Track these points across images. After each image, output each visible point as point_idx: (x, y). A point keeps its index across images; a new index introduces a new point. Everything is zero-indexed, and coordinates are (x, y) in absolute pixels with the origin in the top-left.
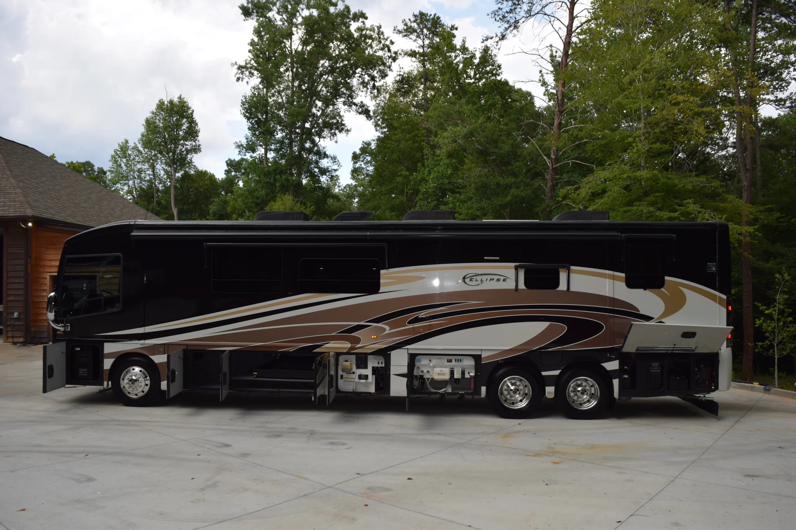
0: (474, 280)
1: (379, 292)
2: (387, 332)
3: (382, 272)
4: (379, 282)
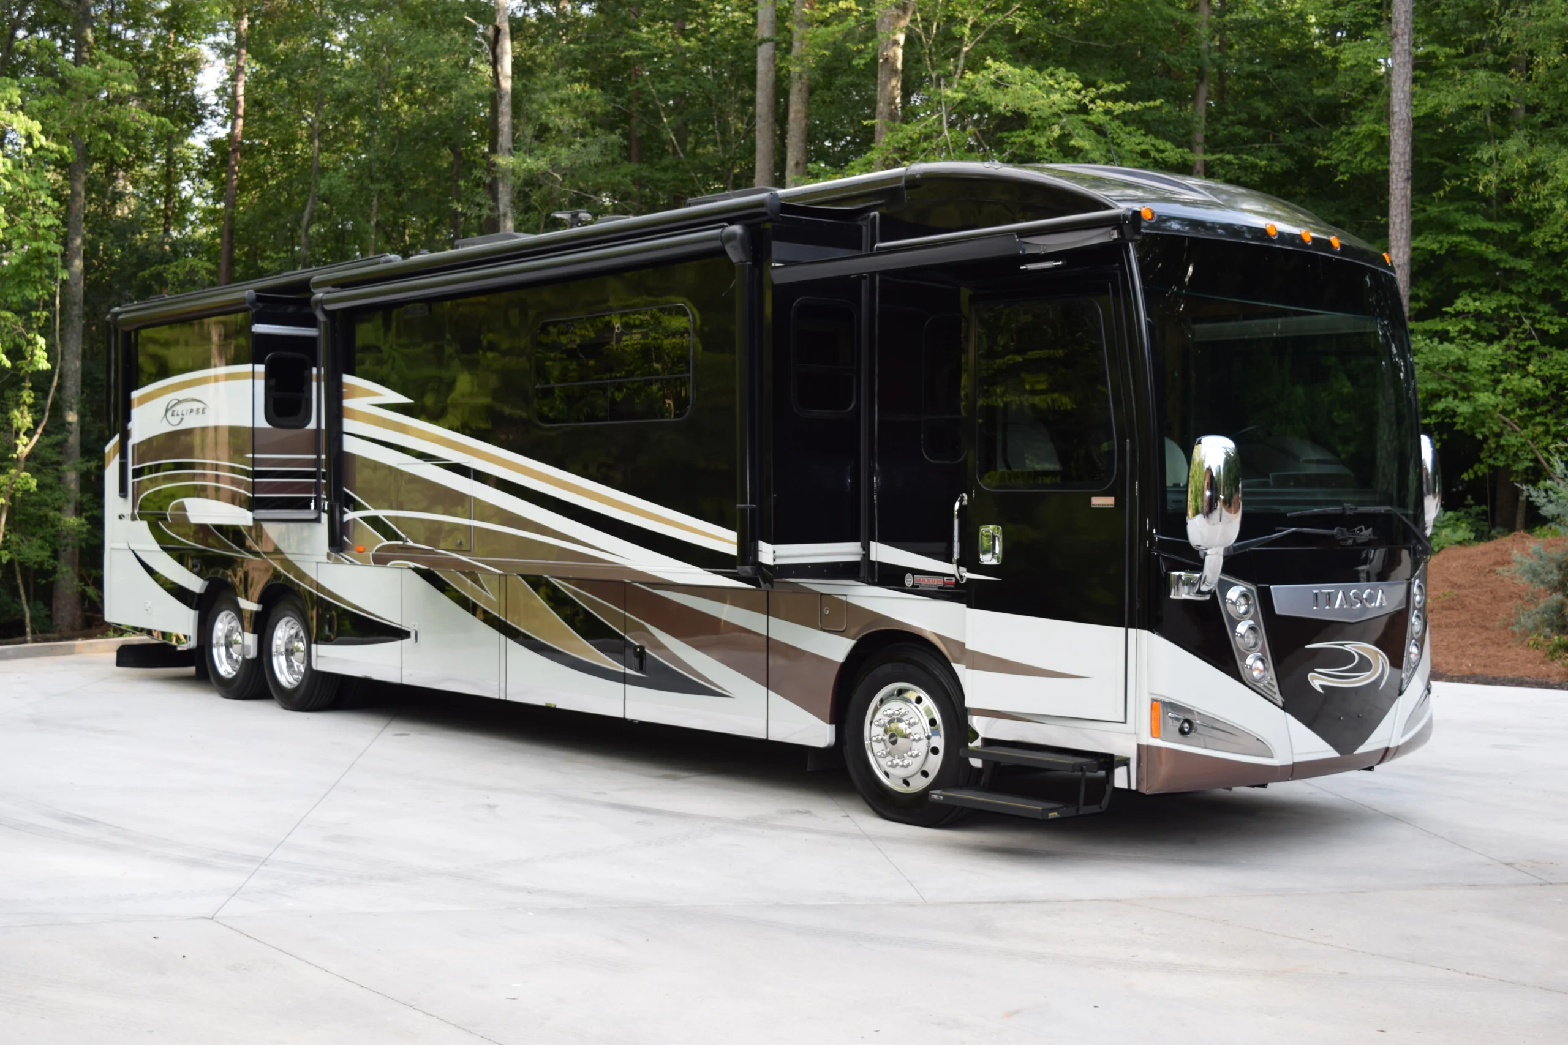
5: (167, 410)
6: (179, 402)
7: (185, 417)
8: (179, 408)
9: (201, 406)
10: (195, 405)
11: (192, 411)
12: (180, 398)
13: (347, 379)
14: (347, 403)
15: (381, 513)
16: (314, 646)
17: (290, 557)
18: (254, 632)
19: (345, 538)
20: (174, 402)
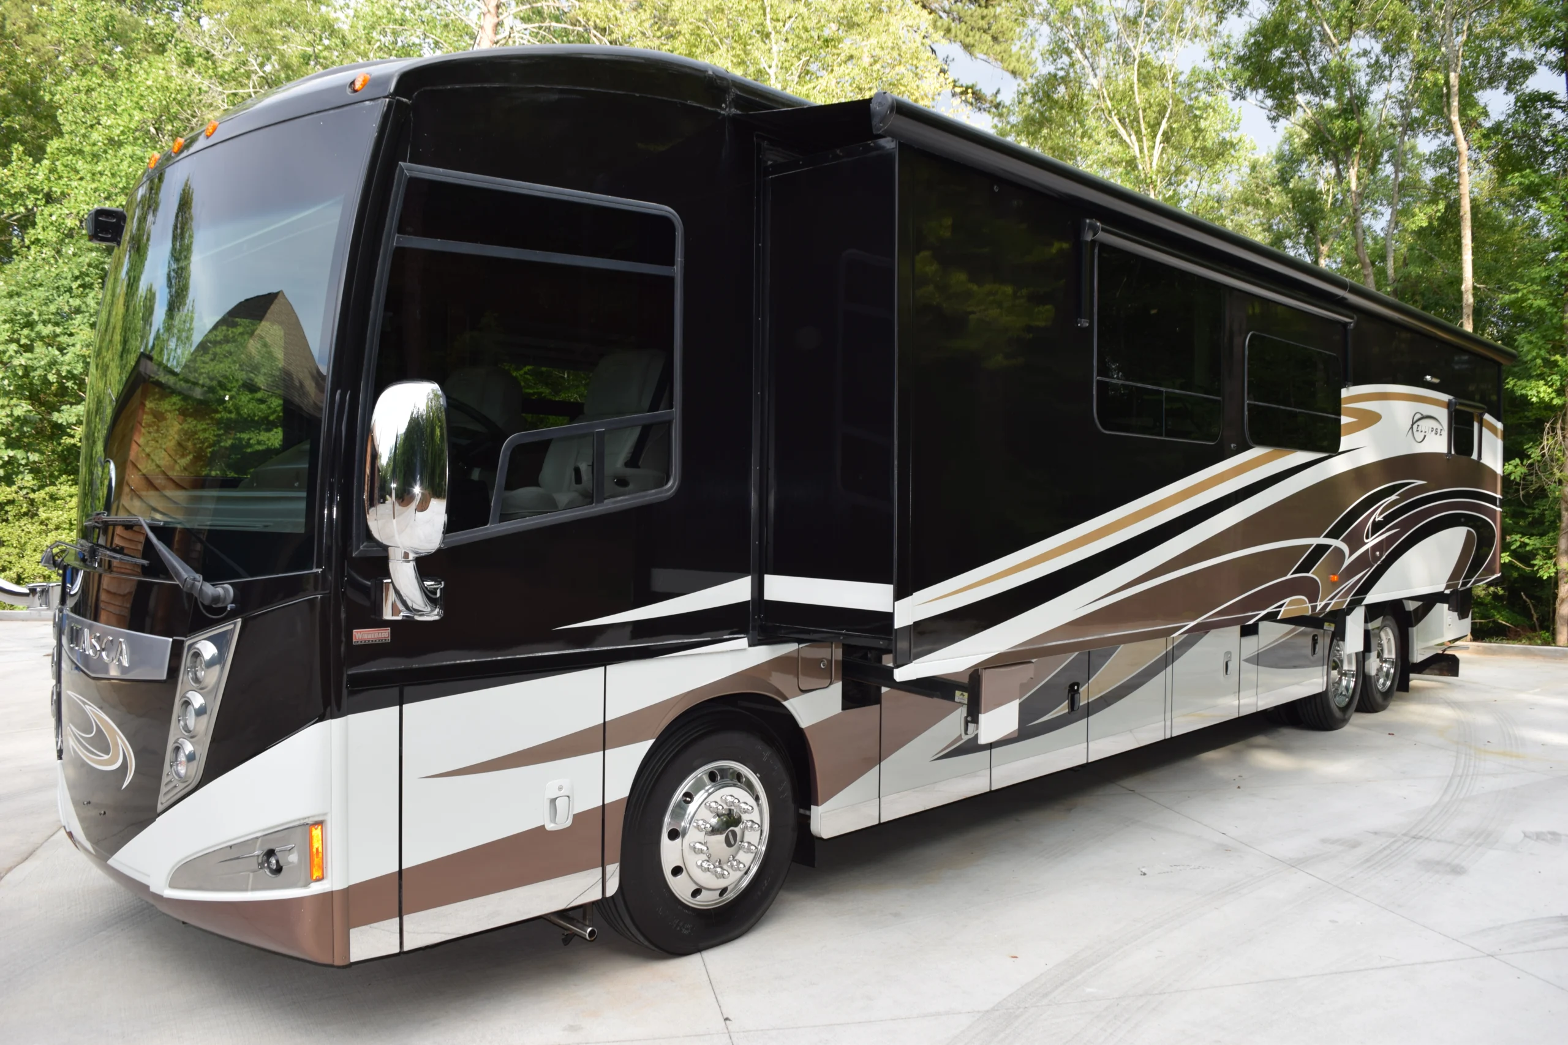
0: (1419, 429)
1: (1341, 450)
2: (1348, 562)
3: (1345, 393)
4: (1340, 420)
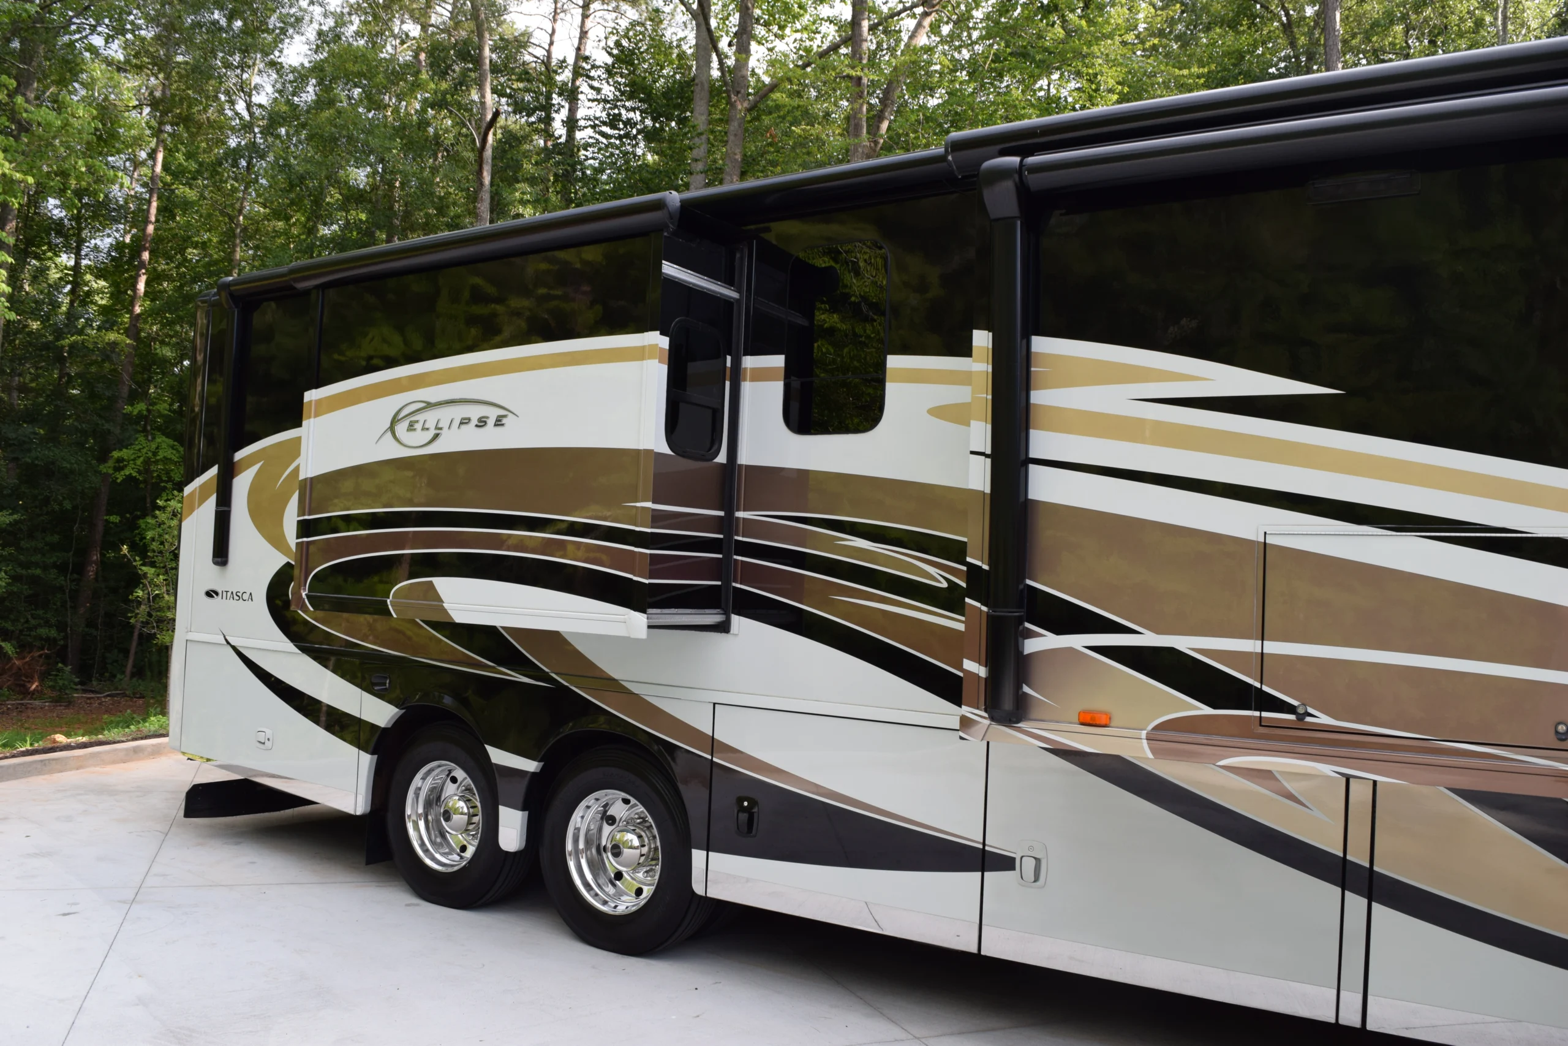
5: (395, 421)
6: (429, 406)
7: (445, 432)
8: (430, 418)
9: (493, 413)
10: (475, 412)
11: (465, 421)
12: (433, 400)
13: (1041, 344)
14: (1038, 397)
15: (1184, 643)
16: (698, 856)
17: (635, 688)
18: (523, 810)
19: (1026, 689)
20: (422, 405)
